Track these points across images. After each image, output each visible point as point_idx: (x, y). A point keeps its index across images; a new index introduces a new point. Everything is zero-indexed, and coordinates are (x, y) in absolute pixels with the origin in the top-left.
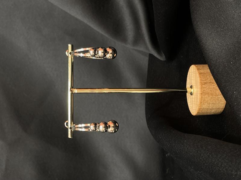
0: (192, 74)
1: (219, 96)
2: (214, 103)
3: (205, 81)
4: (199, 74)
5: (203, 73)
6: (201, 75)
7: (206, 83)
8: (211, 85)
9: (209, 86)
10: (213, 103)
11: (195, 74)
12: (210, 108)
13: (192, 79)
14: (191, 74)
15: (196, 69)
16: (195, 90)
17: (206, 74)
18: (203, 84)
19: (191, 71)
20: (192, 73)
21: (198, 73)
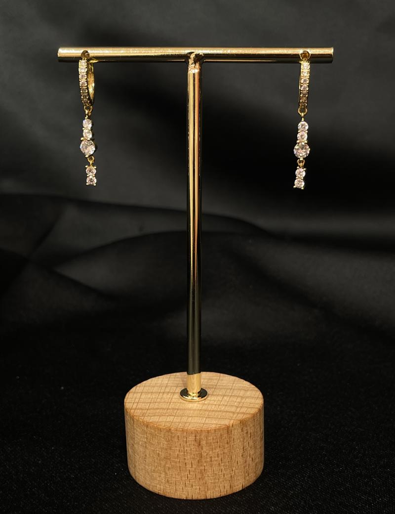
0: (239, 400)
1: (163, 475)
2: (147, 460)
3: (205, 442)
4: (228, 427)
5: (230, 438)
6: (225, 431)
7: (200, 445)
8: (193, 458)
9: (191, 454)
10: (146, 455)
11: (233, 409)
12: (135, 446)
13: (225, 398)
14: (242, 393)
15: (245, 416)
16: (190, 405)
17: (226, 446)
18: (196, 437)
19: (248, 394)
20: (242, 398)
21: (232, 421)
